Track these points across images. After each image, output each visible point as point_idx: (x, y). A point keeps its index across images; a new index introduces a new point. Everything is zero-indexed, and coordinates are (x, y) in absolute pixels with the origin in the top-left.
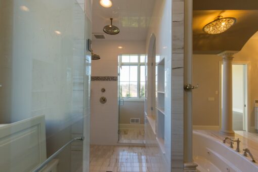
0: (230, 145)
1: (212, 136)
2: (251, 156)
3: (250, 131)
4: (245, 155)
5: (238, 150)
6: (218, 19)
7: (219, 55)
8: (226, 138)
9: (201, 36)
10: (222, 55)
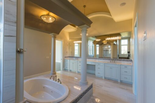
0: (53, 79)
1: (46, 77)
2: (60, 82)
3: (63, 70)
4: (58, 82)
5: (56, 81)
6: (48, 15)
7: (50, 34)
8: (52, 76)
9: (40, 21)
10: (52, 35)
